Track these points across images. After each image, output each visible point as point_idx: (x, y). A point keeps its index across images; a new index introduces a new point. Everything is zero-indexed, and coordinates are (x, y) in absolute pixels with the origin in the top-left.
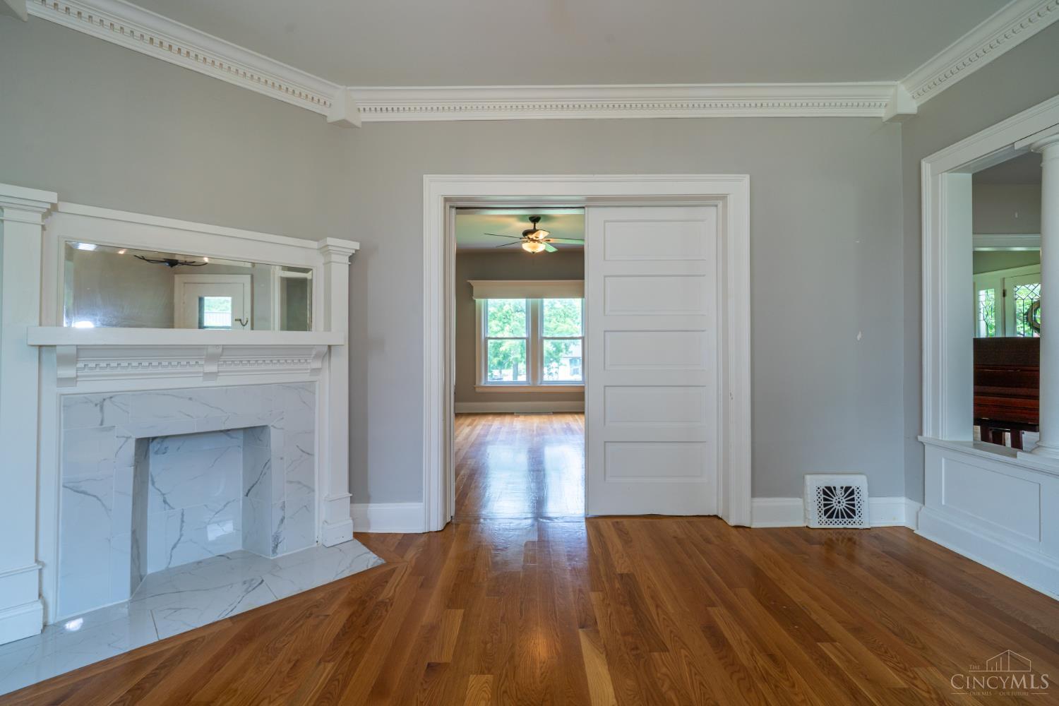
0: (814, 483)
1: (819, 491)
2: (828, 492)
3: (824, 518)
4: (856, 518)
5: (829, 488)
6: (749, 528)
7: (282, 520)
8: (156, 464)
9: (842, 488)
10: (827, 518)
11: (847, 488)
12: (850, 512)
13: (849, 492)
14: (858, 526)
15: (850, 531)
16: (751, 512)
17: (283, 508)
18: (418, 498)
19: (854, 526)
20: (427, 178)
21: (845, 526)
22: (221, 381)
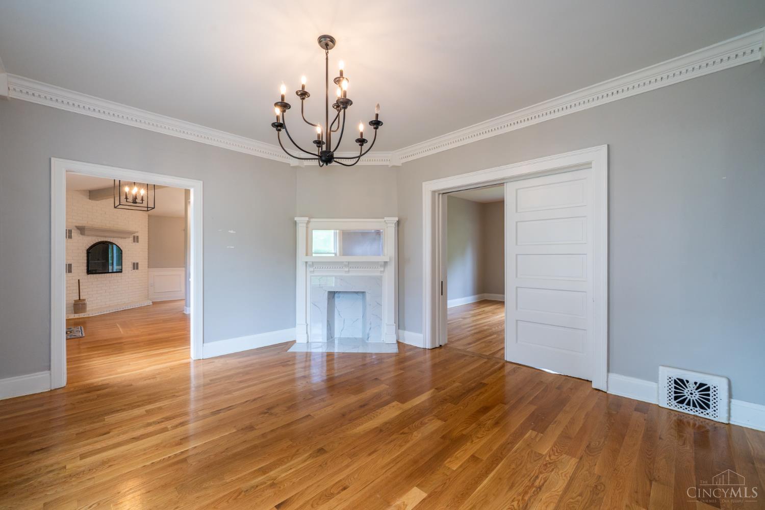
0: (666, 374)
1: (670, 380)
2: (680, 384)
3: (674, 402)
4: (708, 411)
5: (682, 381)
6: (606, 392)
7: (370, 329)
8: (337, 301)
9: (696, 383)
10: (677, 402)
11: (702, 385)
12: (704, 404)
13: (703, 388)
14: (712, 418)
15: (701, 419)
16: (607, 382)
17: (371, 324)
18: (421, 332)
19: (707, 417)
20: (424, 184)
21: (696, 414)
22: (351, 274)
